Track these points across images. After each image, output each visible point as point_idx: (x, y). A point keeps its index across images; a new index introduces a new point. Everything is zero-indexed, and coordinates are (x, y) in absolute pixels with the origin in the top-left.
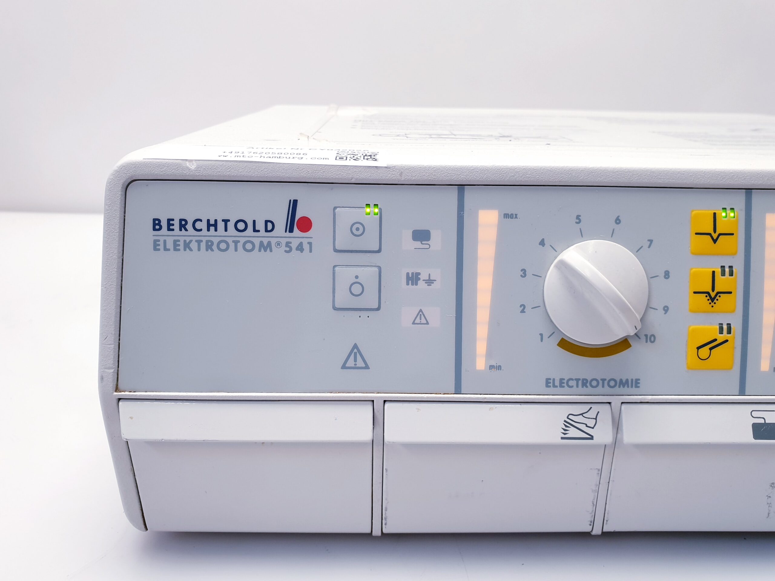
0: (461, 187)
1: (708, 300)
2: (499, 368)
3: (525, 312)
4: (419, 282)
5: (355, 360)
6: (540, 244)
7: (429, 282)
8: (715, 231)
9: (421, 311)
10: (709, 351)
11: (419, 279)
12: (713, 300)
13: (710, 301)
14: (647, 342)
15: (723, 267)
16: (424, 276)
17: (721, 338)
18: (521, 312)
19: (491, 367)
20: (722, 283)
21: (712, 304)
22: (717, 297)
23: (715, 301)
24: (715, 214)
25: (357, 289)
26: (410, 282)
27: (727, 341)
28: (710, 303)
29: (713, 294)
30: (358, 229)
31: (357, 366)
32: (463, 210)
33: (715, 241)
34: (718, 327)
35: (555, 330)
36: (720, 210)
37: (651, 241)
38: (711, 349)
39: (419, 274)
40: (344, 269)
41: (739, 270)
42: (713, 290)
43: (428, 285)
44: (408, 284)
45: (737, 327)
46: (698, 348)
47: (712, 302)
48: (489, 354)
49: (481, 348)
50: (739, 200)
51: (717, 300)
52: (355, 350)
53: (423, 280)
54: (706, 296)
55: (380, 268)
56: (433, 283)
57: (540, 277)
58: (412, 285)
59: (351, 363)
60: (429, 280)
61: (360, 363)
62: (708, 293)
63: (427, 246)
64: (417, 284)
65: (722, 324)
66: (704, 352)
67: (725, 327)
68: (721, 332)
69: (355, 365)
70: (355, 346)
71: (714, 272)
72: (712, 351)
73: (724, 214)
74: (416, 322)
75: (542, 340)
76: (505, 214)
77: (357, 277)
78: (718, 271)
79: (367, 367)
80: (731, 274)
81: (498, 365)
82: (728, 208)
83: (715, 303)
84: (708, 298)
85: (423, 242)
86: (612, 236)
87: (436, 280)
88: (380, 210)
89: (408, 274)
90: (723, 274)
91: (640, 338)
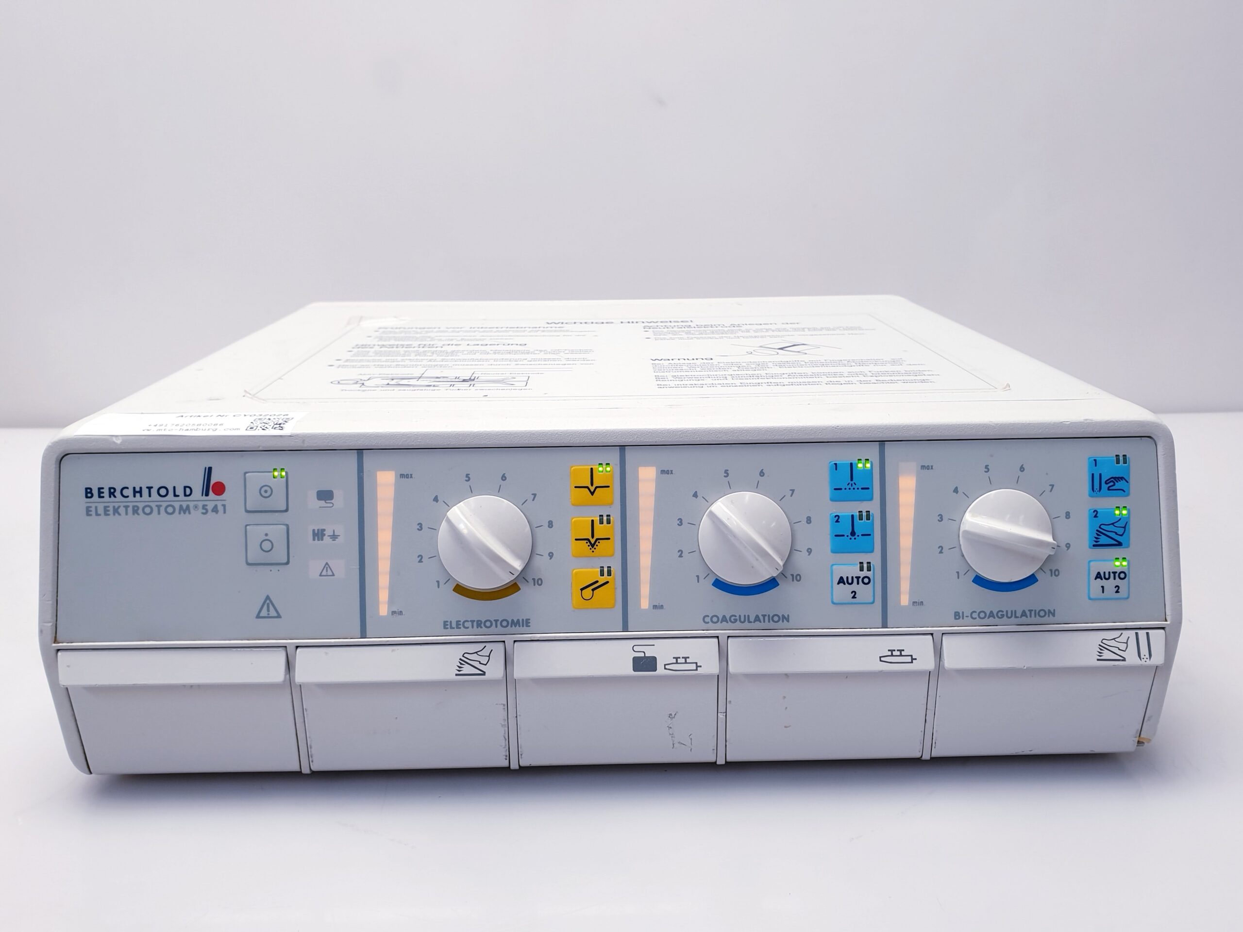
0: (360, 451)
1: (589, 546)
2: (401, 613)
3: (422, 562)
4: (324, 537)
5: (268, 610)
6: (434, 500)
7: (334, 537)
8: (592, 485)
9: (327, 564)
10: (592, 592)
11: (325, 535)
12: (593, 545)
13: (590, 547)
14: (534, 585)
15: (601, 516)
16: (329, 532)
17: (602, 580)
18: (419, 562)
19: (394, 613)
20: (601, 531)
21: (593, 549)
22: (597, 543)
23: (595, 546)
24: (592, 469)
25: (267, 546)
26: (316, 538)
27: (607, 582)
28: (591, 549)
29: (593, 541)
30: (266, 491)
31: (270, 616)
32: (362, 472)
33: (592, 493)
34: (599, 570)
35: (450, 578)
36: (597, 465)
37: (535, 495)
38: (593, 590)
39: (324, 530)
40: (255, 527)
41: (616, 518)
42: (593, 537)
43: (333, 540)
44: (314, 539)
45: (617, 570)
46: (582, 589)
47: (593, 547)
48: (391, 601)
49: (384, 595)
50: (614, 456)
51: (597, 545)
52: (268, 601)
53: (329, 536)
54: (587, 543)
55: (287, 526)
56: (337, 538)
57: (434, 529)
58: (318, 540)
59: (264, 613)
60: (334, 535)
61: (273, 613)
62: (588, 540)
63: (331, 505)
64: (322, 540)
65: (603, 567)
66: (588, 593)
67: (606, 570)
68: (602, 574)
69: (268, 614)
70: (268, 598)
71: (593, 521)
72: (594, 591)
73: (601, 469)
74: (322, 574)
75: (439, 587)
76: (401, 475)
77: (266, 535)
78: (597, 519)
79: (279, 616)
80: (609, 522)
81: (399, 611)
82: (604, 464)
83: (595, 549)
84: (589, 544)
85: (327, 501)
86: (498, 491)
87: (339, 536)
88: (286, 473)
89: (314, 530)
90: (601, 522)
91: (528, 582)
